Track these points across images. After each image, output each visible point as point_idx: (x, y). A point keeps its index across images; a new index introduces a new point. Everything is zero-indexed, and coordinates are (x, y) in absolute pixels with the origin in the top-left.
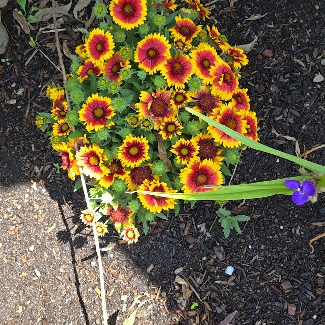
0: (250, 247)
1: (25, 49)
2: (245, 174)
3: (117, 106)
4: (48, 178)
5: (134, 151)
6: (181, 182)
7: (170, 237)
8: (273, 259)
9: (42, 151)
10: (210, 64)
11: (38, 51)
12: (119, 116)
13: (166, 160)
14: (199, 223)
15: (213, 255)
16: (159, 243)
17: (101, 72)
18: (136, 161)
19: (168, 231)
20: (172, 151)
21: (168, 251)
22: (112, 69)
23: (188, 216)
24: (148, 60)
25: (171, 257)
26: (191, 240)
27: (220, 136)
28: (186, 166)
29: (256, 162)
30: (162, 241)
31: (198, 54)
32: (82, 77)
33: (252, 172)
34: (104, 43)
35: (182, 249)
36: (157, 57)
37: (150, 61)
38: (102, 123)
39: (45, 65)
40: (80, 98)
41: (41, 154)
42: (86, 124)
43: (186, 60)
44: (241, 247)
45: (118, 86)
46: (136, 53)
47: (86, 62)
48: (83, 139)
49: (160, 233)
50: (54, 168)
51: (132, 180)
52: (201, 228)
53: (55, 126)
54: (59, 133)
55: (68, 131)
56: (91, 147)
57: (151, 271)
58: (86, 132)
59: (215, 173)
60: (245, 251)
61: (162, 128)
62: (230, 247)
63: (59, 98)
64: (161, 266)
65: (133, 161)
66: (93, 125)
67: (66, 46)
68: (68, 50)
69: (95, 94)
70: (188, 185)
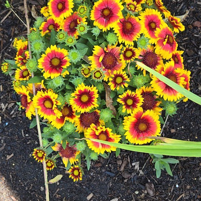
0: (177, 186)
1: (2, 10)
2: (174, 122)
3: (72, 57)
4: (11, 114)
5: (85, 99)
6: (124, 128)
7: (108, 171)
8: (197, 198)
9: (8, 92)
10: (156, 27)
11: (12, 12)
12: (73, 67)
13: (112, 107)
14: (134, 161)
15: (144, 190)
16: (99, 175)
17: (61, 28)
18: (86, 108)
19: (107, 166)
20: (119, 100)
21: (106, 183)
22: (70, 25)
23: (125, 155)
24: (103, 18)
25: (108, 188)
26: (126, 176)
27: (162, 90)
28: (129, 115)
29: (185, 112)
30: (101, 174)
31: (147, 17)
32: (44, 32)
33: (181, 121)
34: (65, 2)
35: (118, 182)
36: (111, 17)
37: (105, 20)
38: (58, 72)
39: (16, 24)
40: (40, 48)
41: (7, 94)
42: (44, 72)
43: (136, 21)
44: (169, 185)
45: (75, 40)
46: (93, 12)
47: (48, 19)
48: (40, 85)
49: (100, 167)
50: (16, 106)
51: (81, 123)
52: (135, 166)
53: (18, 72)
54: (20, 78)
55: (28, 77)
56: (47, 92)
57: (91, 199)
58: (43, 78)
59: (155, 122)
60: (173, 189)
61: (111, 79)
62: (159, 184)
63: (22, 48)
64: (99, 195)
65: (83, 107)
66: (50, 72)
67: (34, 10)
68: (35, 12)
69: (53, 45)
70: (130, 131)
